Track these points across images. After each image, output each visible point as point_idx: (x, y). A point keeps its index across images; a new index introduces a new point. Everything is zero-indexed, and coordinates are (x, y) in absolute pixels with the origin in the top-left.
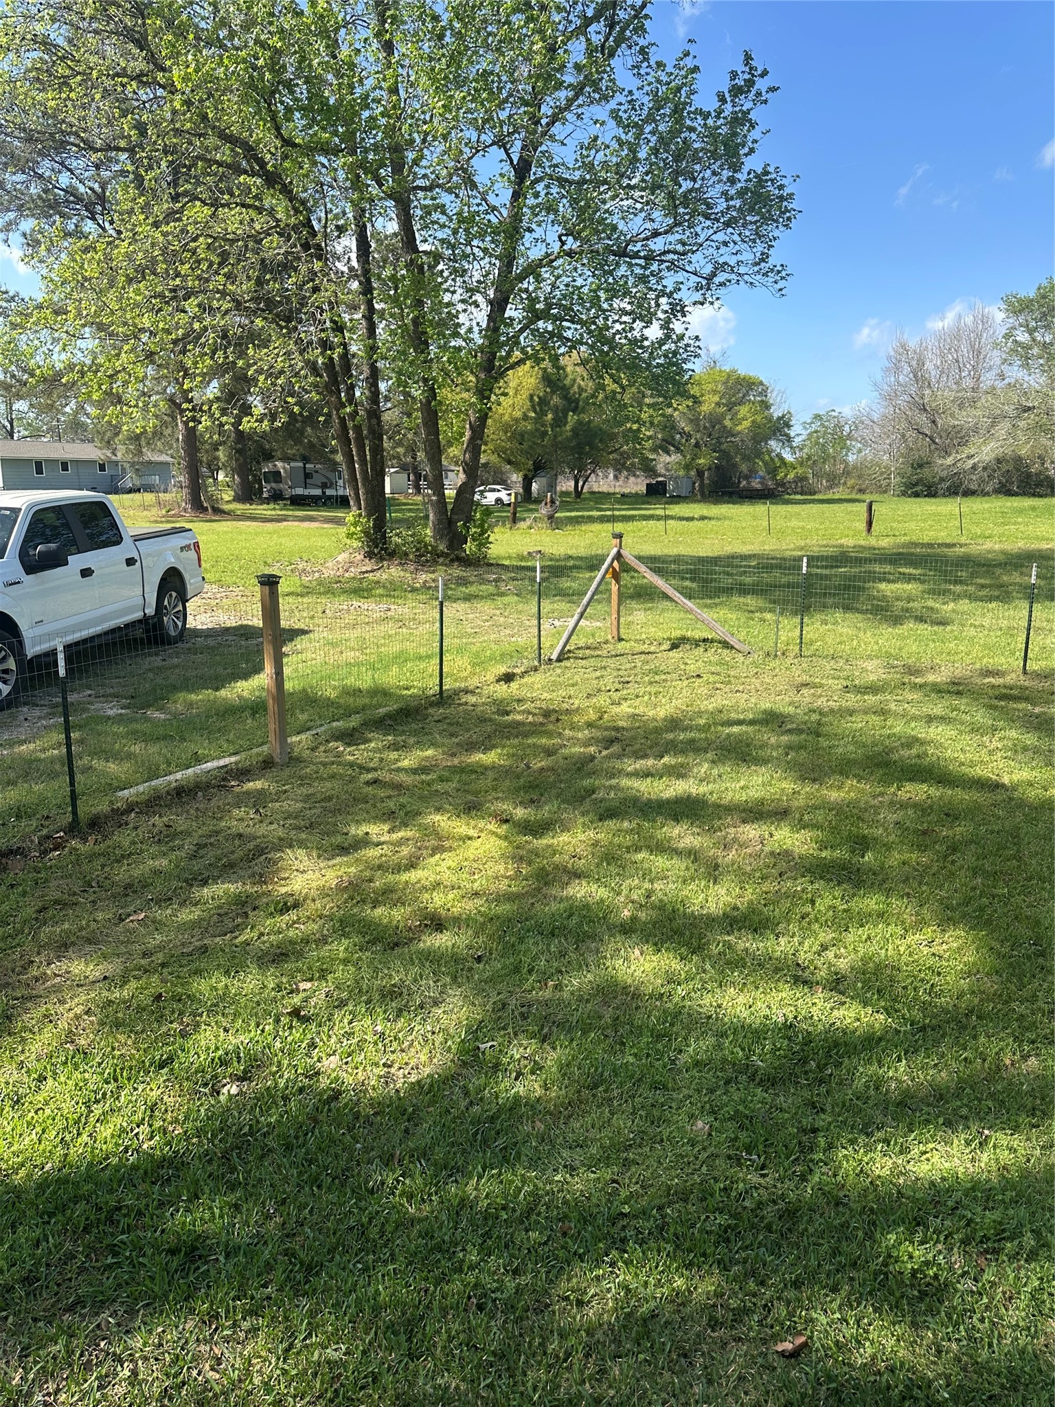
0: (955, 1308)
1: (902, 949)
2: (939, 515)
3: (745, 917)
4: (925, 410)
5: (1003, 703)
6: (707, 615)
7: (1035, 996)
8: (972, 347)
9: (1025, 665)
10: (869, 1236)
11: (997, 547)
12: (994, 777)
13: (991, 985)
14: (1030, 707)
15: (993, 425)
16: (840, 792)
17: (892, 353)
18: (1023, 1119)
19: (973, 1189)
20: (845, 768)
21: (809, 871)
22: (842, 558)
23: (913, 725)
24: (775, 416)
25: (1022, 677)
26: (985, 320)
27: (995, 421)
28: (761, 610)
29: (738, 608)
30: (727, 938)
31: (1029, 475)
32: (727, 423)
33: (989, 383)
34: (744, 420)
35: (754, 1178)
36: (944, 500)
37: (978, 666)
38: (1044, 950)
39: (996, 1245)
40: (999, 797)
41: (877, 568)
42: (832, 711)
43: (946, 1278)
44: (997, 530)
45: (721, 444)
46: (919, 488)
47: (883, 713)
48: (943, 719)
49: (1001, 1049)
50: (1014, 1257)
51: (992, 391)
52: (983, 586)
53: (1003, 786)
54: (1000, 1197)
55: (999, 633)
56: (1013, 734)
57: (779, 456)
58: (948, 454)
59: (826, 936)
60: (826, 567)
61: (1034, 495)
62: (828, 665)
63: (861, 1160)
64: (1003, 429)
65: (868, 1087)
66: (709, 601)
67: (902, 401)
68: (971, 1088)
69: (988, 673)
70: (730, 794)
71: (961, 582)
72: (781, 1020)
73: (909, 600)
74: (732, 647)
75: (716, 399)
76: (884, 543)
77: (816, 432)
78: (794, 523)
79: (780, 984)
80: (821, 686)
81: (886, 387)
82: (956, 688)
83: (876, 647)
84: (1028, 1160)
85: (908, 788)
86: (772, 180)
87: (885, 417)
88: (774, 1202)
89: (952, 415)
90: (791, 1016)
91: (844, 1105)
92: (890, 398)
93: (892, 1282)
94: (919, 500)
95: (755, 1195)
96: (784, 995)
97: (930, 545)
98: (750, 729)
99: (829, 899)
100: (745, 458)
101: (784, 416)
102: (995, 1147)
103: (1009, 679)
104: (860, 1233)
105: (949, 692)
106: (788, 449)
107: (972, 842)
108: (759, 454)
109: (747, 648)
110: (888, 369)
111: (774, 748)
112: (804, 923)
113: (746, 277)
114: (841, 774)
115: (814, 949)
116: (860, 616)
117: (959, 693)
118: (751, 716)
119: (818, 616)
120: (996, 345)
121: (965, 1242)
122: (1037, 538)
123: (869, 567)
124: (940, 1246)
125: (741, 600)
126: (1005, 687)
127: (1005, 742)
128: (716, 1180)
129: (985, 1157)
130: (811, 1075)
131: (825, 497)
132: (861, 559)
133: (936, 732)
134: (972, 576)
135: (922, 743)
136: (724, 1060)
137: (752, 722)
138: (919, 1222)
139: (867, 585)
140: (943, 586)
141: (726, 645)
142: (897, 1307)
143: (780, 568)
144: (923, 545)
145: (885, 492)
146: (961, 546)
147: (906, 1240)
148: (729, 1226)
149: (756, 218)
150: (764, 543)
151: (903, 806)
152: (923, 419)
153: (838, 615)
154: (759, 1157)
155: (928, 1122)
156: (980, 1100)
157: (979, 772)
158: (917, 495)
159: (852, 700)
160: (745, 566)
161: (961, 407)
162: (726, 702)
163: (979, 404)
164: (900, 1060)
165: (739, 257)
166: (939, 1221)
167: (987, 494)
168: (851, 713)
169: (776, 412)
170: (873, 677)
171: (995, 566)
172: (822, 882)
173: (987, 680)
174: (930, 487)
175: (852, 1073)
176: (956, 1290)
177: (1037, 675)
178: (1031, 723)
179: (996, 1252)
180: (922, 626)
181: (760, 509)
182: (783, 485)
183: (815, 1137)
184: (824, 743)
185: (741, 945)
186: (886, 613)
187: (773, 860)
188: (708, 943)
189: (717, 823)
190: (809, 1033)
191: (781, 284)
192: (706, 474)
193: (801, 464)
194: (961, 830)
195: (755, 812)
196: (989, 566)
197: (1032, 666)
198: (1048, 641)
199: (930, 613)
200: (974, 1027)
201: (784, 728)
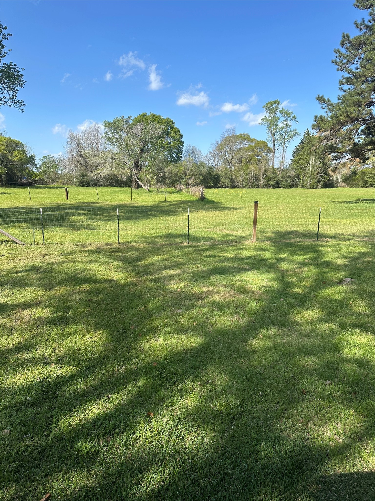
0: (101, 459)
1: (82, 342)
2: (91, 193)
3: (24, 346)
4: (83, 157)
5: (113, 254)
6: (6, 231)
7: (124, 346)
8: (95, 137)
9: (119, 241)
10: (72, 447)
11: (110, 203)
12: (111, 278)
13: (111, 346)
14: (121, 254)
15: (105, 163)
16: (59, 291)
17: (69, 137)
18: (121, 387)
19: (106, 416)
20: (61, 283)
21: (49, 323)
22: (58, 208)
23: (85, 264)
24: (28, 156)
25: (118, 245)
26: (98, 128)
27: (106, 162)
28: (28, 228)
29: (19, 228)
30: (16, 356)
31: (118, 180)
32: (9, 157)
33: (102, 149)
34: (16, 157)
35: (28, 443)
36: (93, 188)
37: (105, 243)
38: (126, 331)
39: (113, 432)
40: (113, 284)
41: (71, 211)
42: (57, 263)
43: (98, 450)
44: (109, 198)
45: (8, 165)
46: (84, 184)
47: (75, 262)
48: (94, 261)
49: (114, 367)
50: (118, 434)
51: (103, 152)
52: (106, 216)
53: (114, 280)
54: (114, 416)
55: (111, 231)
56: (116, 263)
57: (32, 170)
58: (92, 172)
59: (54, 345)
60: (53, 211)
61: (120, 187)
62: (55, 247)
63: (68, 421)
64: (108, 165)
65: (71, 394)
66: (7, 226)
67: (74, 153)
68: (105, 383)
69: (108, 244)
70: (18, 300)
71: (99, 215)
72: (38, 380)
73: (82, 222)
74: (17, 243)
75: (4, 148)
76: (73, 202)
77: (45, 162)
78: (40, 195)
79: (38, 367)
80: (52, 254)
81: (68, 148)
82: (99, 251)
83: (72, 239)
84: (123, 400)
85: (83, 286)
86: (14, 69)
87: (69, 158)
88: (37, 449)
89: (92, 159)
90: (42, 377)
91: (62, 403)
92: (70, 152)
93: (81, 460)
94: (84, 188)
95: (29, 449)
96: (39, 371)
97: (88, 203)
98: (25, 273)
99: (56, 331)
100: (19, 171)
101: (32, 156)
102: (112, 400)
103: (115, 245)
104: (69, 447)
105: (96, 252)
106: (35, 168)
107: (104, 300)
108: (24, 170)
109: (23, 243)
110: (68, 142)
111: (34, 280)
112: (47, 342)
113: (7, 103)
114: (60, 285)
115: (51, 351)
116: (66, 228)
117: (99, 252)
118: (25, 269)
119: (50, 229)
120: (103, 137)
121: (104, 435)
122: (121, 200)
123: (69, 211)
124: (96, 440)
125: (20, 224)
126: (113, 248)
127: (114, 266)
128: (13, 450)
129: (110, 404)
130: (50, 397)
131: (51, 186)
132: (65, 208)
133: (93, 266)
134: (103, 213)
135: (88, 270)
136: (16, 402)
137: (26, 271)
138: (89, 435)
139: (68, 217)
140: (94, 217)
141: (14, 242)
142: (82, 467)
143: (36, 212)
144: (86, 203)
145: (73, 185)
146: (99, 203)
147: (84, 443)
148: (19, 465)
149: (8, 82)
150: (29, 203)
151: (82, 293)
152: (82, 160)
153: (58, 228)
154: (31, 434)
155: (91, 399)
156: (107, 386)
157: (106, 277)
158: (83, 186)
159: (64, 258)
160: (22, 212)
161: (94, 156)
162: (15, 265)
163: (99, 156)
164: (82, 381)
165: (4, 95)
166: (95, 432)
167: (106, 186)
168: (63, 263)
169: (29, 155)
170: (71, 249)
171: (109, 210)
172: (53, 325)
173: (108, 247)
174: (87, 183)
175: (65, 391)
176: (101, 453)
177: (123, 244)
178: (121, 259)
179: (113, 434)
180: (87, 231)
181: (26, 190)
182: (35, 181)
183: (52, 419)
184: (53, 275)
185: (23, 357)
186: (74, 227)
187: (35, 322)
188: (9, 360)
189: (12, 312)
190: (49, 382)
191: (22, 108)
192: (3, 176)
193: (41, 174)
194: (101, 297)
195: (27, 305)
196: (107, 210)
197: (121, 241)
198: (126, 233)
199: (89, 226)
200: (106, 362)
201: (39, 272)
